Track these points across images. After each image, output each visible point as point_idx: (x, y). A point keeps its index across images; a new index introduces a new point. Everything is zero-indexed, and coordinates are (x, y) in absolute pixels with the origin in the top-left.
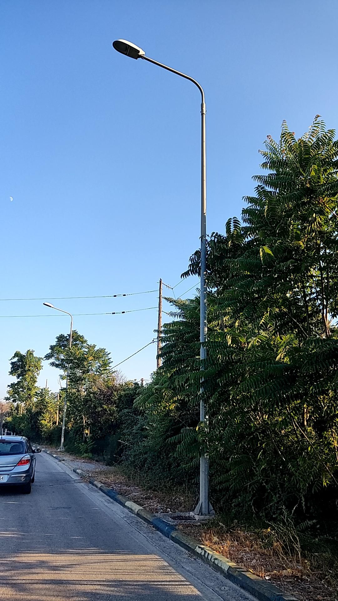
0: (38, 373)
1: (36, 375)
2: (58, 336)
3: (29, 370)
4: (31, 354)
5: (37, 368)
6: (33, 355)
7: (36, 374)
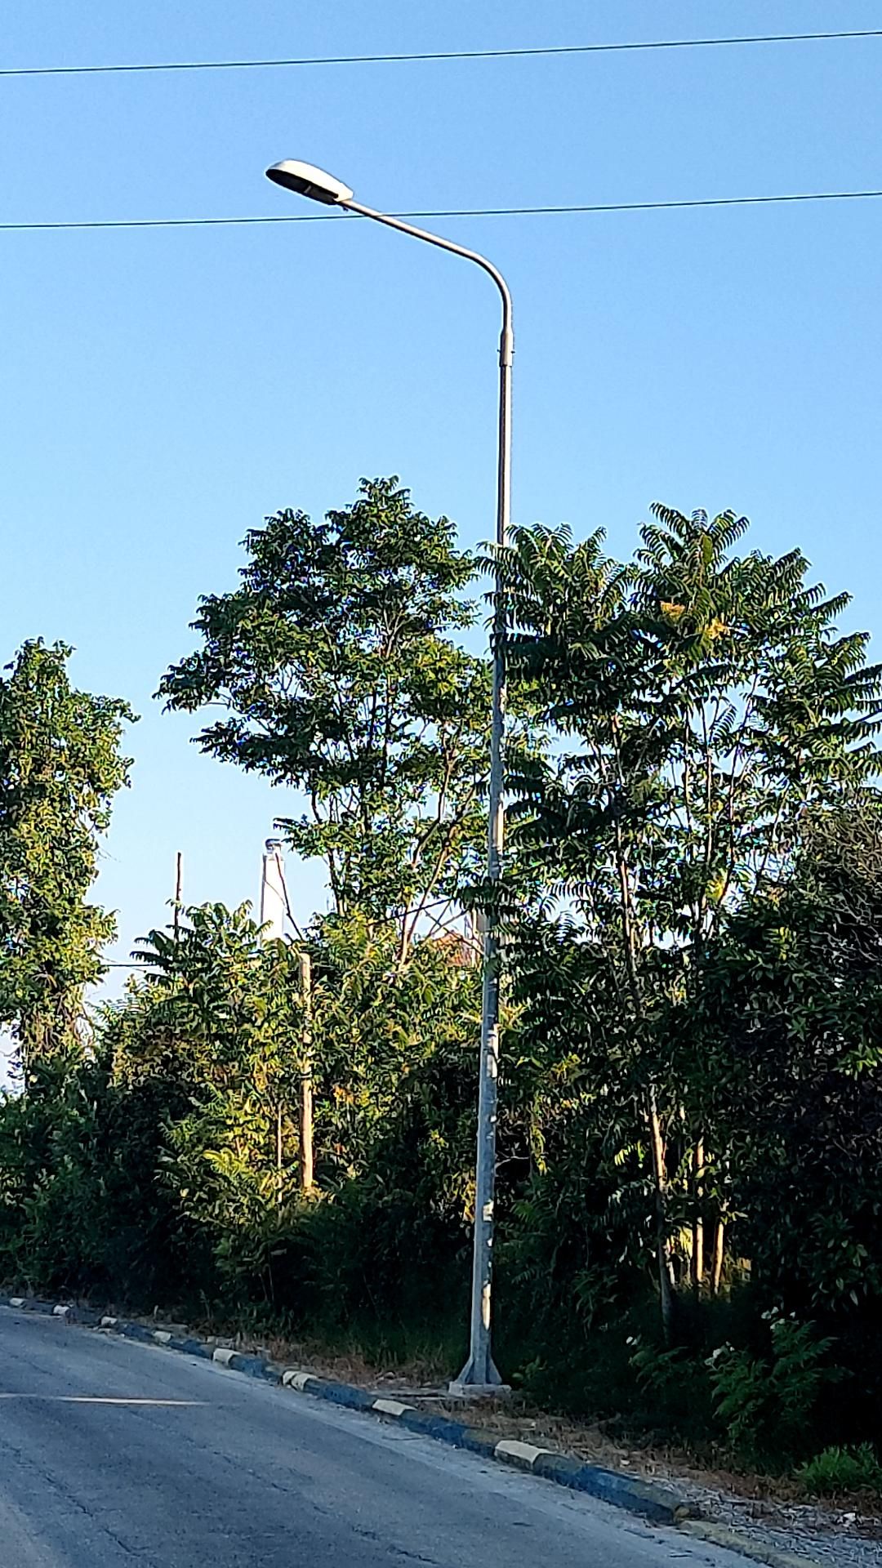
0: (103, 809)
1: (89, 824)
2: (263, 526)
3: (40, 790)
4: (51, 670)
5: (93, 779)
6: (63, 680)
7: (83, 818)
